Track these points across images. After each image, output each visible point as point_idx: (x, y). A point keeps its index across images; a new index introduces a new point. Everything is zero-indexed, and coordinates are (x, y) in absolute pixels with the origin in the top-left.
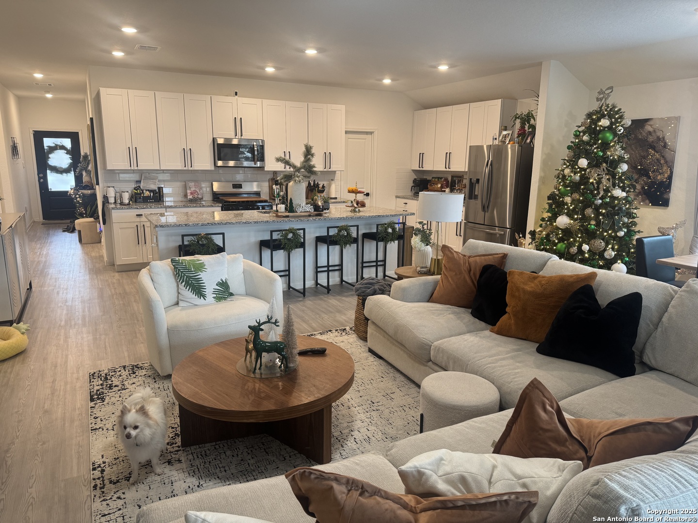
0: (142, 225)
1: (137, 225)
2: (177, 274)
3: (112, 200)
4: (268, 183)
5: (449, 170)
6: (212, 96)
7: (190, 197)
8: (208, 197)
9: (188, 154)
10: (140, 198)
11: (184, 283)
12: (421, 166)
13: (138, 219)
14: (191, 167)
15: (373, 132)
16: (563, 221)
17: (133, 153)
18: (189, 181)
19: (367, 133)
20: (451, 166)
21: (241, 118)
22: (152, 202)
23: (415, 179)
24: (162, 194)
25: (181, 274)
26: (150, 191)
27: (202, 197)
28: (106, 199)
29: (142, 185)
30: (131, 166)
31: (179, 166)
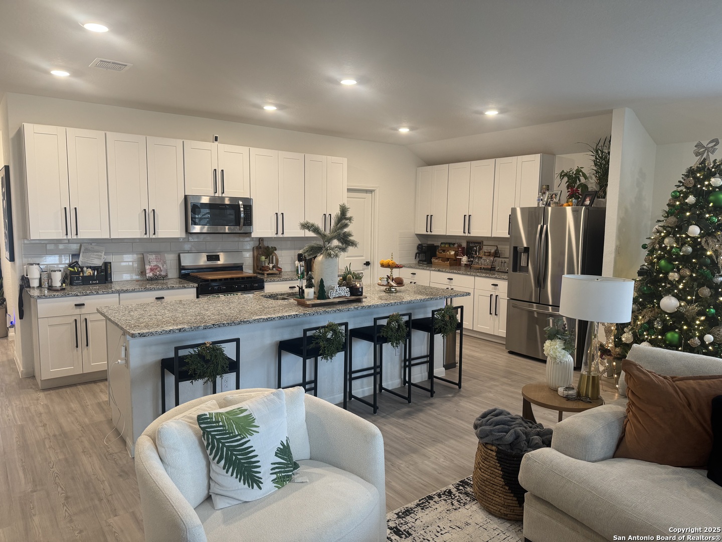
0: (83, 318)
1: (76, 320)
2: (208, 444)
3: (35, 283)
4: (252, 253)
5: (469, 235)
6: (186, 141)
7: (149, 274)
8: (173, 273)
9: (149, 217)
10: (78, 279)
11: (223, 462)
12: (429, 230)
13: (78, 311)
14: (154, 234)
15: (374, 190)
16: (669, 303)
17: (70, 216)
18: (148, 252)
19: (367, 191)
20: (471, 231)
21: (222, 171)
22: (96, 284)
23: (419, 245)
24: (109, 272)
25: (218, 445)
26: (94, 268)
27: (167, 274)
28: (25, 283)
29: (81, 261)
30: (67, 234)
31: (136, 232)
